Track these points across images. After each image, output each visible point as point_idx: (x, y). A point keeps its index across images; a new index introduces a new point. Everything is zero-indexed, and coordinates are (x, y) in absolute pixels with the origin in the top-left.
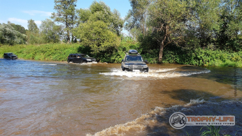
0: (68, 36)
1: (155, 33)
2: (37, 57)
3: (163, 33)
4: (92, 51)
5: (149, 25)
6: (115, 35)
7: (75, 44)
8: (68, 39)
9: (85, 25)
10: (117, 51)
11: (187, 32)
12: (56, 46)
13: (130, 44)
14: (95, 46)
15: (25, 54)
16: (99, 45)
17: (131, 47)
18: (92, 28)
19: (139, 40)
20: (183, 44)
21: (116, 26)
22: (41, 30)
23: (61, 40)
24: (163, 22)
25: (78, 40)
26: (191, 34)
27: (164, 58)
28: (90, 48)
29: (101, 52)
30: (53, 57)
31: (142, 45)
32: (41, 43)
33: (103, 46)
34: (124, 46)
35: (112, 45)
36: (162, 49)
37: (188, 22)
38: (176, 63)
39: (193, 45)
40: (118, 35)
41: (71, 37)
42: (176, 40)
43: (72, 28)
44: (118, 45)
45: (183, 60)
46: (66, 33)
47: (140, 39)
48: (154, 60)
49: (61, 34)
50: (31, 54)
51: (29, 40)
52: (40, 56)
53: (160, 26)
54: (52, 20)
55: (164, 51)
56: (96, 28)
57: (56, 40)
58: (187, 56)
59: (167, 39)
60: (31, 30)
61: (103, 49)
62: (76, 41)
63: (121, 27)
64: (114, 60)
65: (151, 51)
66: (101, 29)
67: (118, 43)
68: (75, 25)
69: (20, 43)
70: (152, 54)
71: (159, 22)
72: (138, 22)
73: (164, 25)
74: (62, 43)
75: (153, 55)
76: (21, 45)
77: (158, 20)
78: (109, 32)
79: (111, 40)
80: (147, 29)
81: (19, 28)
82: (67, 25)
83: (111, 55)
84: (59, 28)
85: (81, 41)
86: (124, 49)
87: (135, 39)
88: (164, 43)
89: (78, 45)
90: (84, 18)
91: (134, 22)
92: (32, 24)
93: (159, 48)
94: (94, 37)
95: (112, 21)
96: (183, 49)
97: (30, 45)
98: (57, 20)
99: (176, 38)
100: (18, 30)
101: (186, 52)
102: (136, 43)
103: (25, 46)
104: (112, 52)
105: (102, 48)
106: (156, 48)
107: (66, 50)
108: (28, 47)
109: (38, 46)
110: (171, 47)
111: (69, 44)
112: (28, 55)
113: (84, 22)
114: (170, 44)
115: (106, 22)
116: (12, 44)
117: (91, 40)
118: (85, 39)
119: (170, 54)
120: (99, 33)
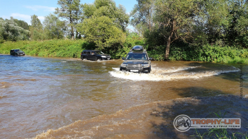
0: (72, 31)
1: (161, 29)
2: (41, 53)
3: (170, 29)
4: (97, 47)
5: (155, 20)
6: (120, 31)
7: (79, 41)
8: (72, 35)
9: (90, 21)
10: (122, 47)
11: (194, 27)
12: (60, 42)
13: (135, 40)
14: (100, 42)
15: (28, 50)
16: (104, 41)
17: (137, 43)
18: (97, 23)
19: (145, 36)
20: (190, 40)
21: (121, 21)
22: (44, 26)
23: (65, 36)
24: (170, 17)
25: (82, 36)
26: (198, 30)
27: (171, 54)
28: (95, 44)
29: (106, 48)
30: (57, 54)
31: (149, 41)
32: (44, 39)
33: (108, 42)
34: (129, 42)
35: (117, 41)
36: (168, 46)
37: (196, 18)
38: (184, 60)
39: (201, 41)
40: (124, 30)
41: (75, 33)
42: (183, 36)
43: (76, 24)
44: (123, 41)
45: (190, 56)
46: (70, 28)
47: (147, 35)
48: (160, 57)
49: (65, 30)
50: (35, 50)
51: (32, 36)
52: (43, 53)
53: (167, 22)
54: (56, 16)
55: (171, 47)
56: (101, 23)
57: (60, 36)
58: (194, 52)
59: (174, 35)
60: (35, 26)
61: (108, 46)
62: (80, 37)
63: (127, 22)
64: (120, 57)
65: (158, 47)
66: (106, 25)
67: (123, 39)
68: (79, 21)
69: (24, 39)
70: (158, 50)
71: (166, 17)
72: (144, 17)
73: (172, 21)
74: (66, 38)
75: (159, 52)
76: (24, 41)
77: (165, 15)
78: (114, 27)
79: (117, 36)
80: (154, 25)
81: (22, 24)
82: (71, 20)
83: (116, 52)
84: (63, 24)
85: (85, 37)
86: (130, 46)
87: (141, 35)
88: (172, 39)
89: (83, 41)
90: (89, 13)
91: (140, 19)
92: (35, 20)
93: (166, 44)
94: (99, 33)
95: (117, 16)
96: (191, 45)
97: (34, 41)
98: (61, 15)
99: (182, 34)
100: (21, 26)
101: (193, 48)
102: (143, 39)
103: (28, 42)
104: (117, 49)
105: (107, 44)
106: (163, 44)
107: (71, 46)
108: (31, 43)
109: (42, 42)
110: (178, 43)
111: (73, 41)
112: (32, 52)
113: (88, 17)
114: (177, 40)
115: (111, 18)
116: (15, 40)
117: (96, 36)
118: (90, 35)
119: (177, 50)
120: (104, 29)
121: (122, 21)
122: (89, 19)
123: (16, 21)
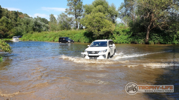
0: (77, 24)
2: (56, 40)
3: (149, 20)
4: (94, 35)
5: (137, 14)
6: (111, 23)
7: (81, 31)
8: (77, 27)
9: (89, 16)
10: (112, 34)
12: (69, 32)
13: (122, 29)
14: (96, 31)
15: (48, 38)
16: (99, 30)
17: (123, 31)
18: (94, 18)
19: (129, 26)
20: (167, 28)
22: (58, 21)
24: (149, 11)
25: (84, 27)
27: (151, 39)
28: (93, 33)
29: (100, 35)
31: (133, 29)
32: (58, 30)
33: (102, 31)
34: (117, 31)
35: (108, 30)
36: (148, 32)
37: (171, 10)
38: (161, 43)
39: (175, 28)
40: (114, 22)
41: (79, 25)
42: (160, 25)
43: (79, 19)
44: (113, 30)
45: (166, 41)
46: (75, 22)
47: (131, 24)
48: (142, 41)
49: (72, 23)
50: (52, 38)
51: (50, 28)
52: (58, 40)
53: (147, 14)
54: (66, 14)
55: (150, 33)
56: (97, 18)
57: (70, 29)
58: (170, 37)
59: (152, 24)
60: (52, 21)
62: (82, 28)
63: (116, 16)
65: (140, 34)
66: (100, 19)
67: (113, 28)
68: (82, 17)
69: (45, 31)
70: (139, 36)
72: (129, 11)
73: (150, 14)
75: (141, 37)
76: (45, 32)
77: (145, 9)
78: (106, 20)
79: (108, 26)
80: (136, 17)
81: (44, 20)
82: (76, 17)
83: (108, 38)
84: (71, 19)
85: (86, 28)
86: (118, 33)
87: (126, 25)
88: (151, 27)
89: (84, 31)
90: (89, 11)
91: (125, 13)
92: (52, 17)
93: (146, 31)
94: (95, 24)
95: (110, 12)
96: (166, 31)
97: (52, 32)
98: (69, 14)
99: (160, 23)
100: (43, 22)
101: (168, 34)
102: (127, 28)
103: (48, 32)
104: (108, 35)
105: (101, 33)
106: (144, 31)
107: (76, 35)
108: (50, 33)
109: (57, 32)
110: (156, 30)
111: (77, 31)
112: (51, 39)
113: (88, 14)
114: (155, 28)
115: (104, 13)
116: (40, 31)
117: (93, 27)
118: (89, 27)
119: (155, 36)
120: (99, 21)
121: (113, 15)
122: (89, 15)
123: (40, 18)
